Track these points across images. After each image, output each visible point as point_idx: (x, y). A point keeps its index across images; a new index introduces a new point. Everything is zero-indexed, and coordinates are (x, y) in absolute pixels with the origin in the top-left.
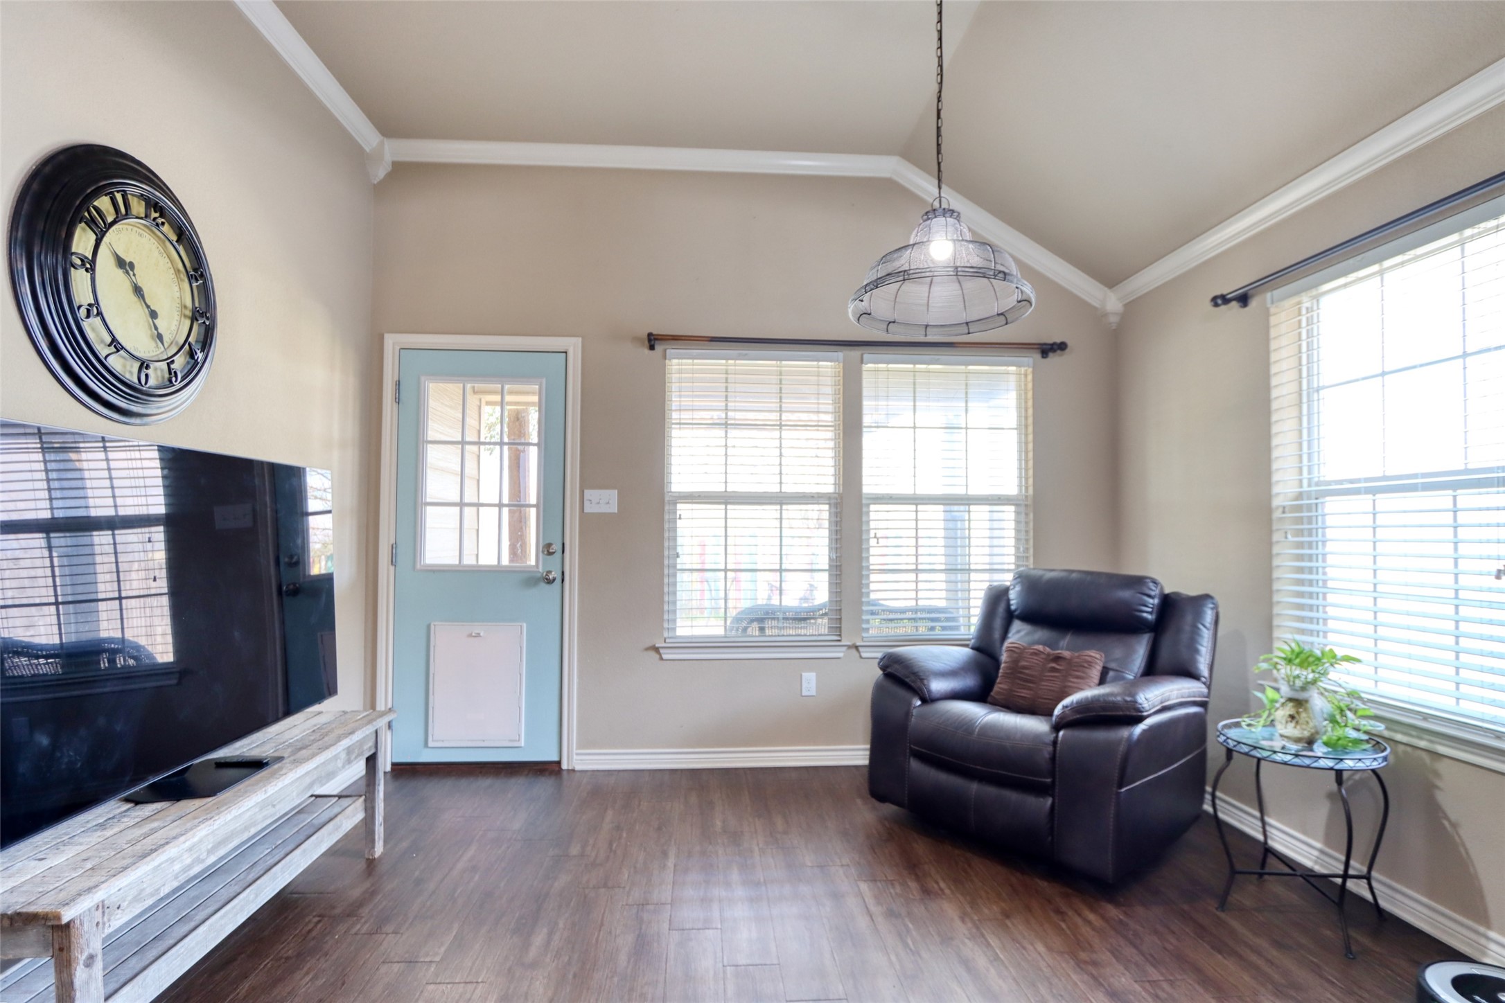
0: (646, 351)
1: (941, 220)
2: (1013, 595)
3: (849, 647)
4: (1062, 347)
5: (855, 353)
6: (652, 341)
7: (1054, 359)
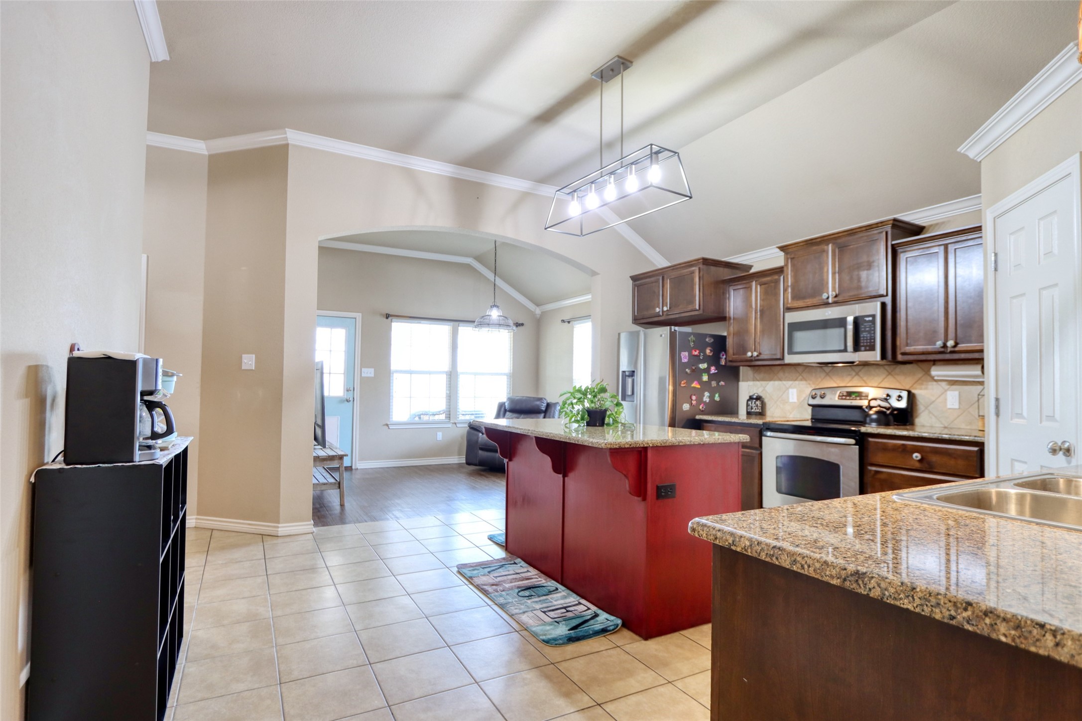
0: (385, 319)
1: (495, 308)
2: (506, 404)
3: (453, 423)
4: (522, 325)
5: (457, 323)
6: (388, 316)
7: (520, 328)
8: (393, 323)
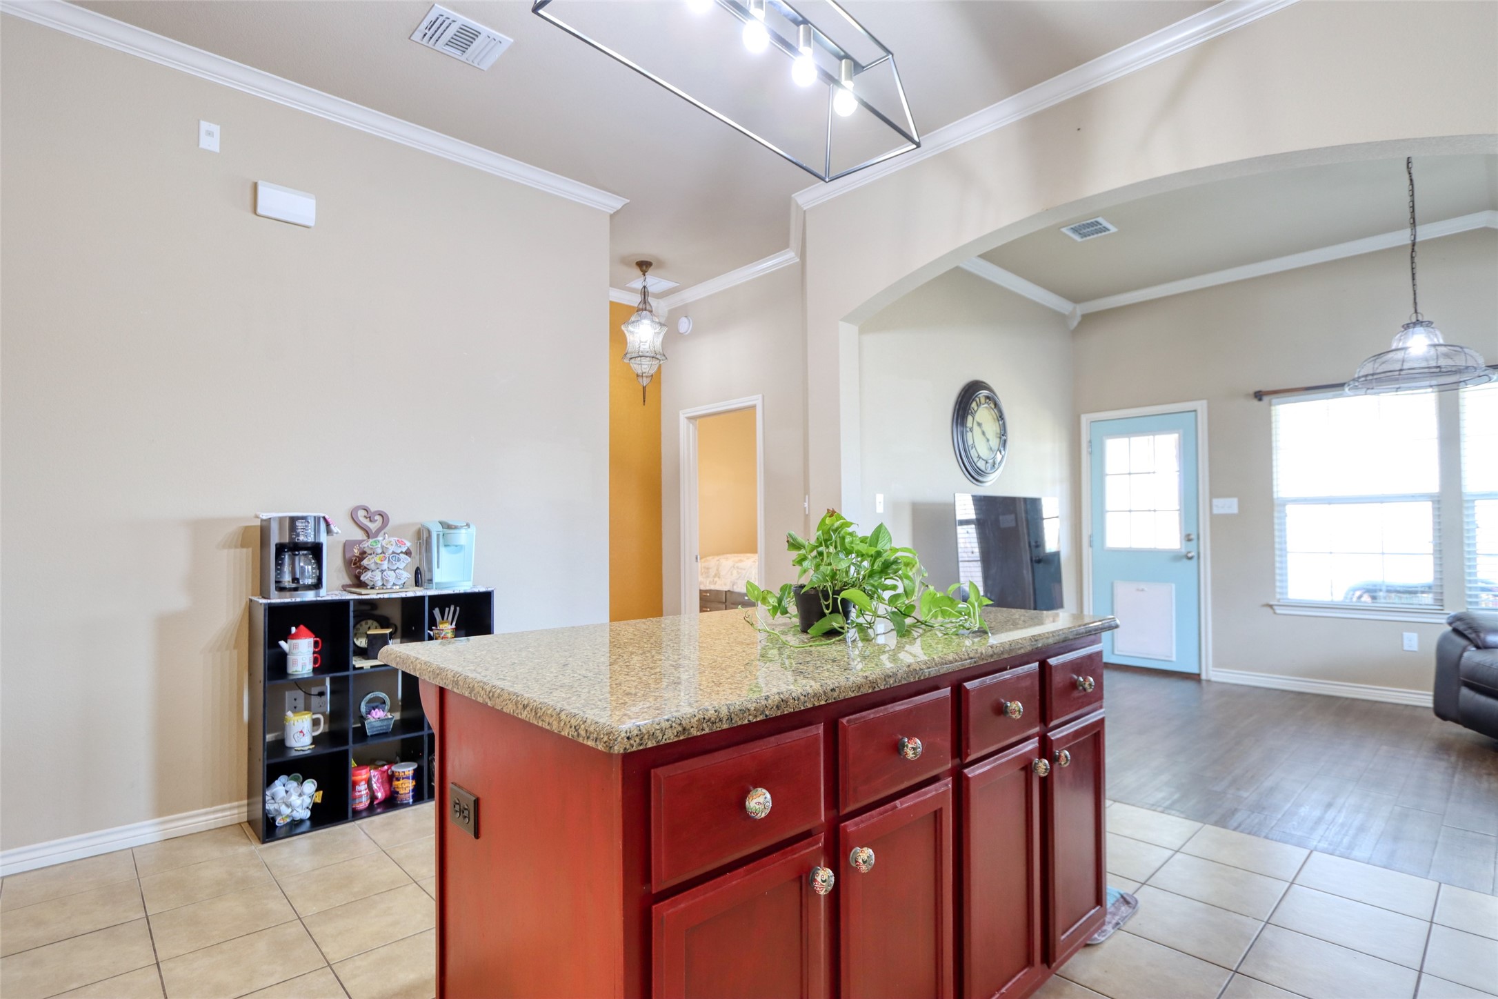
0: (1257, 402)
1: (1418, 329)
6: (1259, 395)
8: (1273, 408)
